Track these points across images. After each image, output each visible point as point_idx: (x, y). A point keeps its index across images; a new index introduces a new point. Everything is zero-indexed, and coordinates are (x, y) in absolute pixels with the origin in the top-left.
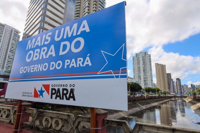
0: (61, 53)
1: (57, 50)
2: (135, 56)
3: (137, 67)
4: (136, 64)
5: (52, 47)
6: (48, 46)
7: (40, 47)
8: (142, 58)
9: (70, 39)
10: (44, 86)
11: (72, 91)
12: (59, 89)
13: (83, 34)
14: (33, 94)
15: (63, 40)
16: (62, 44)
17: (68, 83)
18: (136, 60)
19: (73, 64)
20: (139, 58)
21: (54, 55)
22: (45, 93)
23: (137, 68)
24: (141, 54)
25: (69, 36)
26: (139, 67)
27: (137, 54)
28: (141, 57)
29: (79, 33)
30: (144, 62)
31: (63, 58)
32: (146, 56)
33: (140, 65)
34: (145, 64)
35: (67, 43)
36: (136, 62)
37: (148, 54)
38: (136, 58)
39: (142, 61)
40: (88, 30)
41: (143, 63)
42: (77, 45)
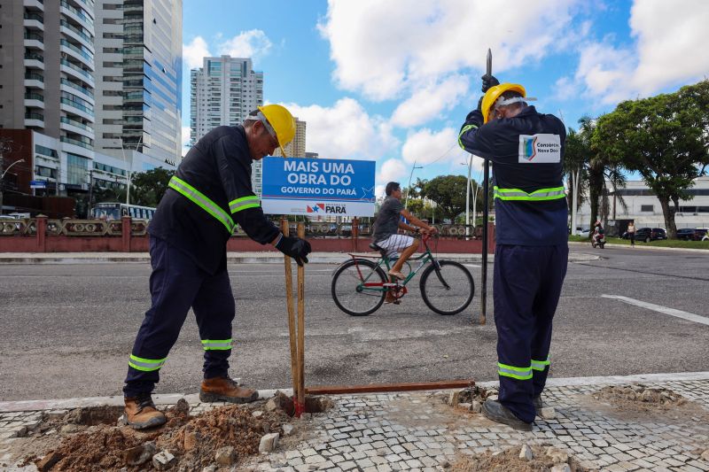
0: (332, 183)
1: (328, 180)
2: (202, 70)
3: (206, 117)
4: (206, 103)
5: (322, 176)
6: (318, 175)
7: (307, 173)
8: (229, 85)
9: (340, 175)
10: (319, 205)
11: (343, 208)
12: (333, 208)
13: (349, 174)
14: (306, 209)
15: (331, 173)
16: (332, 177)
17: (341, 204)
18: (206, 88)
19: (343, 192)
20: (217, 79)
21: (325, 183)
22: (320, 210)
23: (206, 122)
24: (228, 65)
25: (338, 172)
26: (216, 119)
27: (209, 62)
28: (228, 80)
29: (346, 172)
30: (235, 100)
31: (335, 187)
32: (247, 79)
33: (221, 113)
34: (238, 110)
35: (337, 177)
36: (206, 98)
37: (252, 72)
38: (206, 77)
39: (231, 94)
40: (353, 172)
41: (234, 105)
42: (346, 180)
